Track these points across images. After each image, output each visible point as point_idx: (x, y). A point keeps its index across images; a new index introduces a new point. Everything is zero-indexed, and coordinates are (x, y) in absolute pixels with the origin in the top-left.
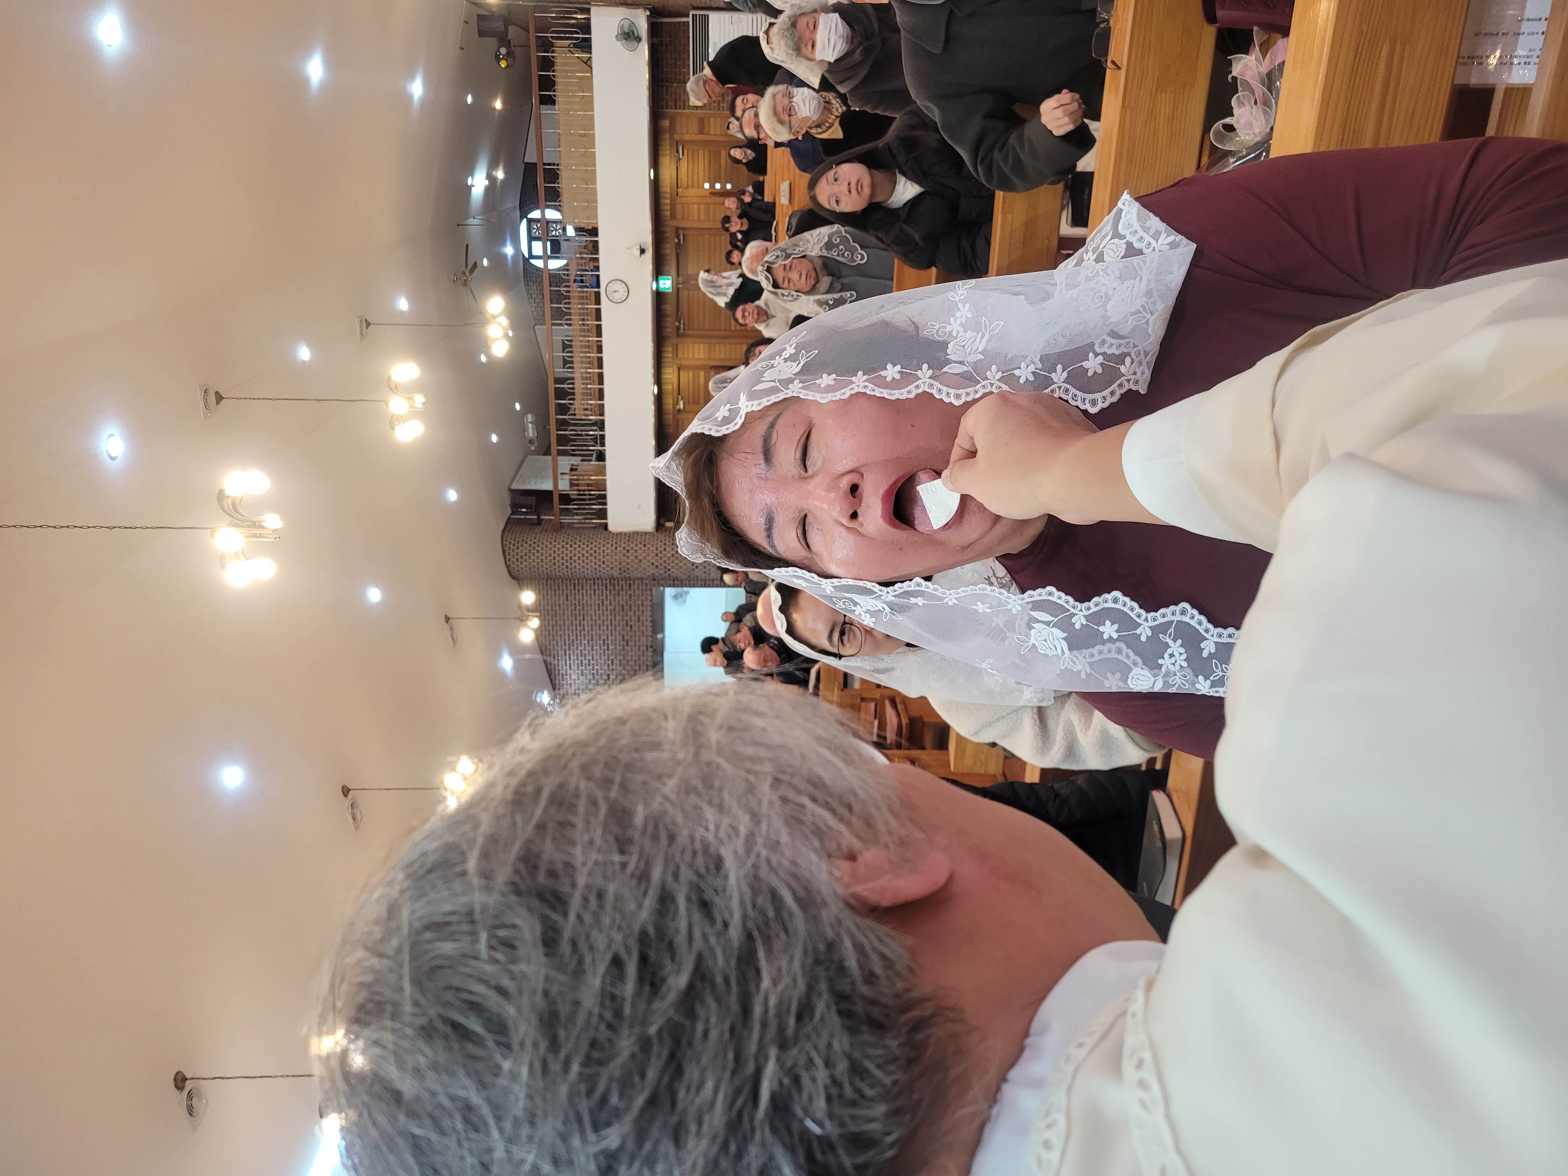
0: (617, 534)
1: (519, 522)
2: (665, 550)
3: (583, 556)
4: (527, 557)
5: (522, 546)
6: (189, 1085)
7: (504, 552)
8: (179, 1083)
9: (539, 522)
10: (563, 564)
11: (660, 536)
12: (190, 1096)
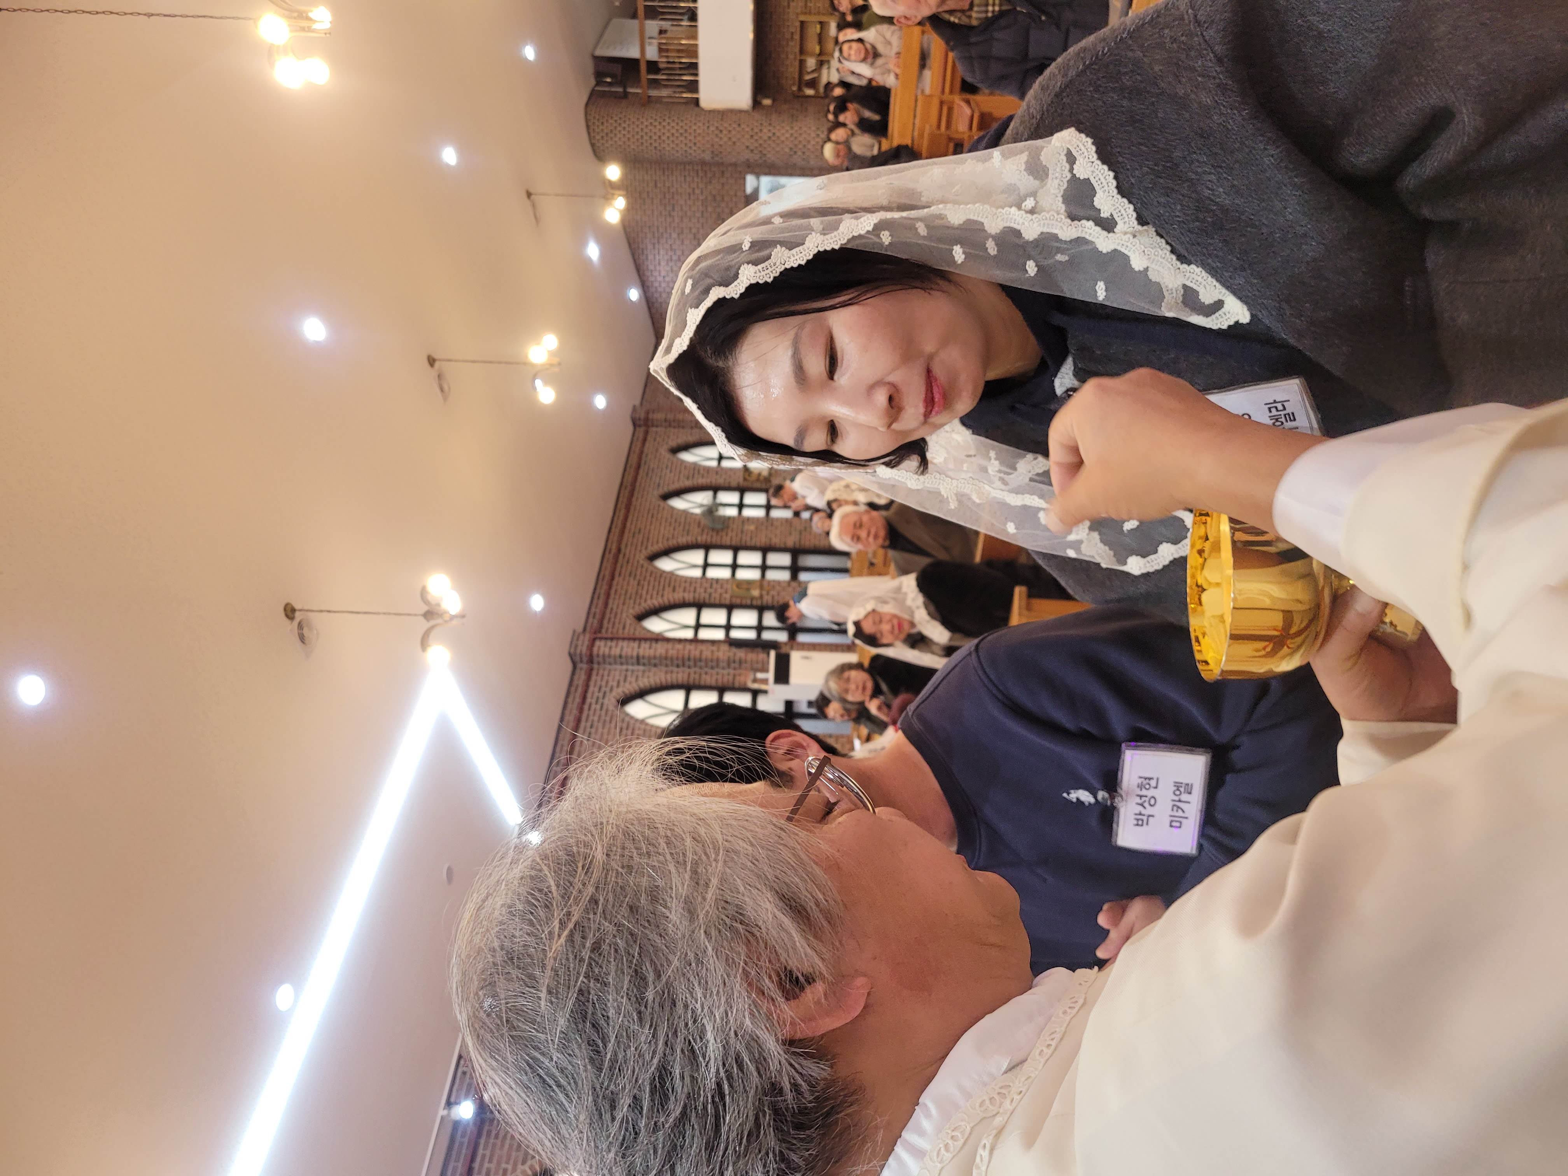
0: (710, 112)
1: (603, 94)
2: (761, 130)
3: (673, 134)
4: (613, 135)
5: (607, 121)
6: (298, 616)
7: (588, 127)
8: (289, 613)
9: (625, 95)
10: (651, 144)
11: (757, 115)
12: (300, 626)
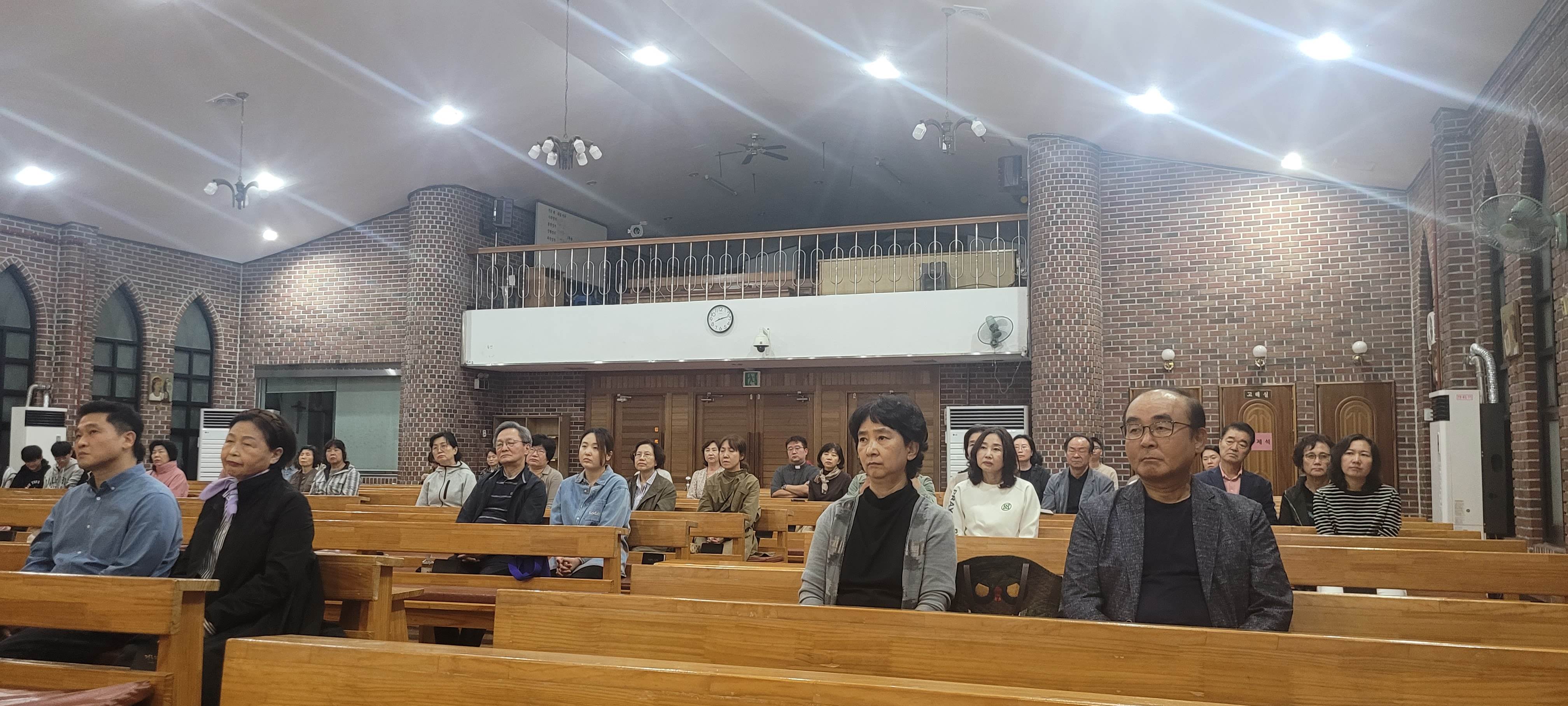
0: (458, 320)
1: (486, 208)
4: (427, 214)
11: (456, 371)
